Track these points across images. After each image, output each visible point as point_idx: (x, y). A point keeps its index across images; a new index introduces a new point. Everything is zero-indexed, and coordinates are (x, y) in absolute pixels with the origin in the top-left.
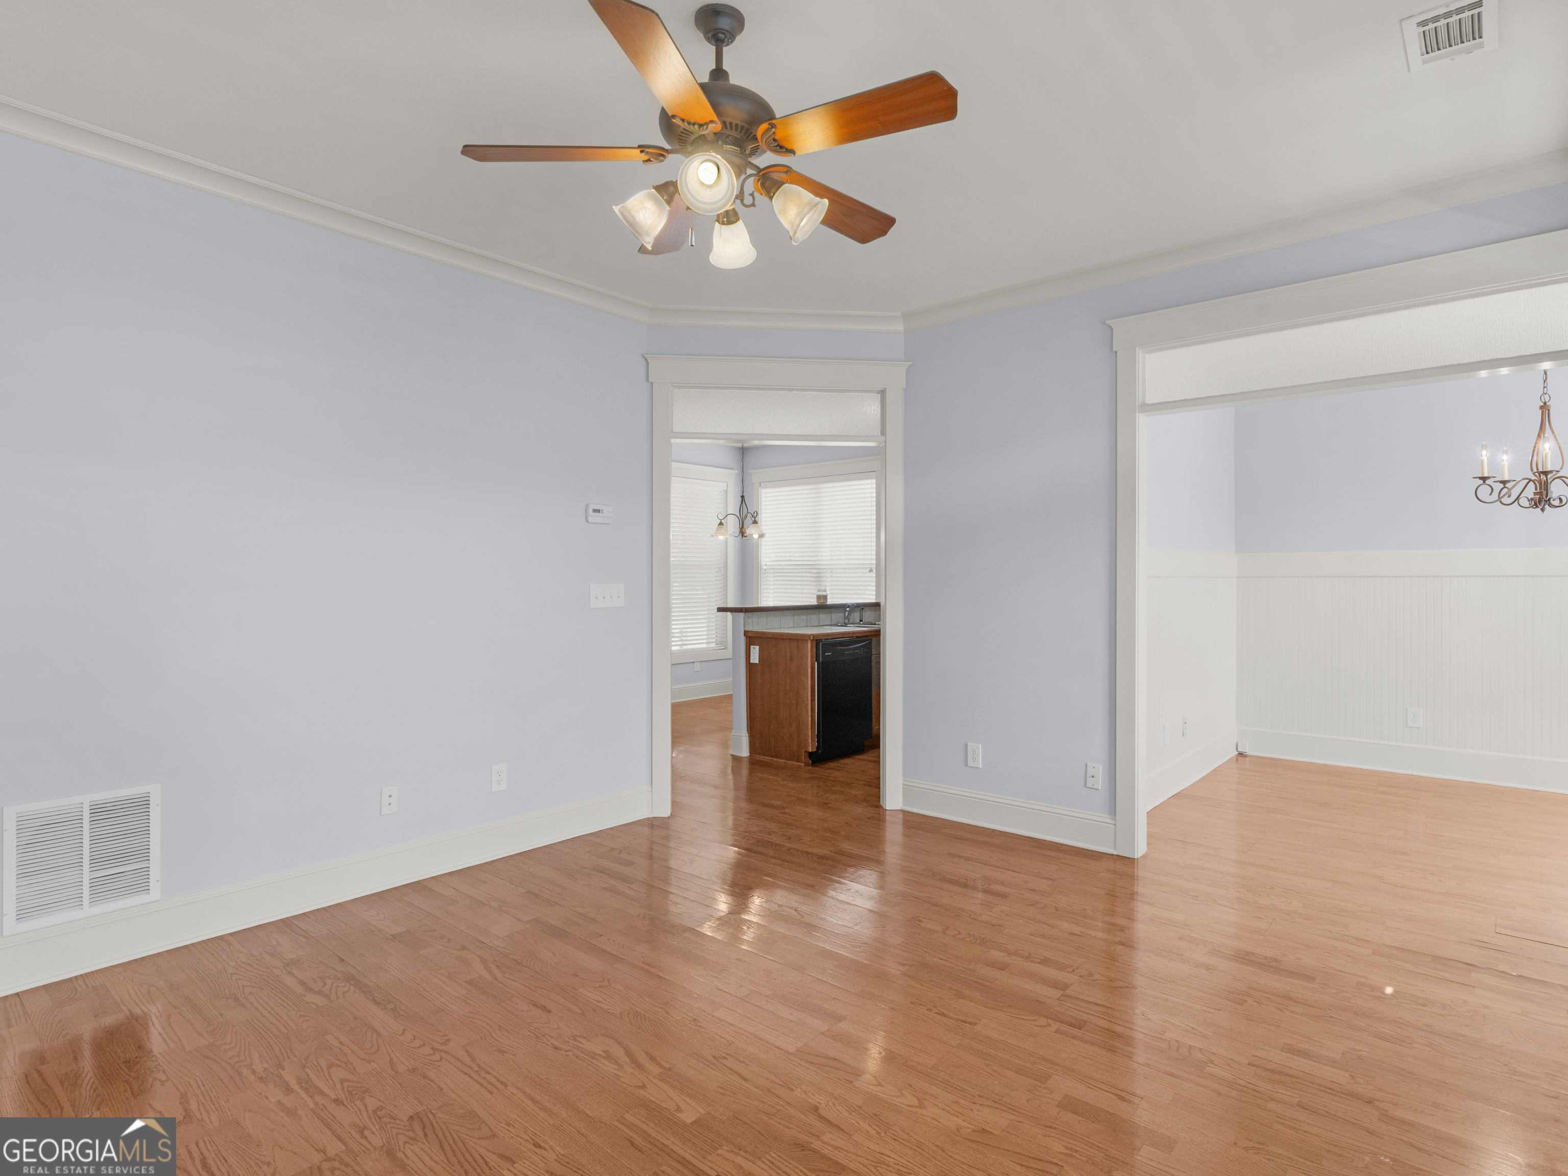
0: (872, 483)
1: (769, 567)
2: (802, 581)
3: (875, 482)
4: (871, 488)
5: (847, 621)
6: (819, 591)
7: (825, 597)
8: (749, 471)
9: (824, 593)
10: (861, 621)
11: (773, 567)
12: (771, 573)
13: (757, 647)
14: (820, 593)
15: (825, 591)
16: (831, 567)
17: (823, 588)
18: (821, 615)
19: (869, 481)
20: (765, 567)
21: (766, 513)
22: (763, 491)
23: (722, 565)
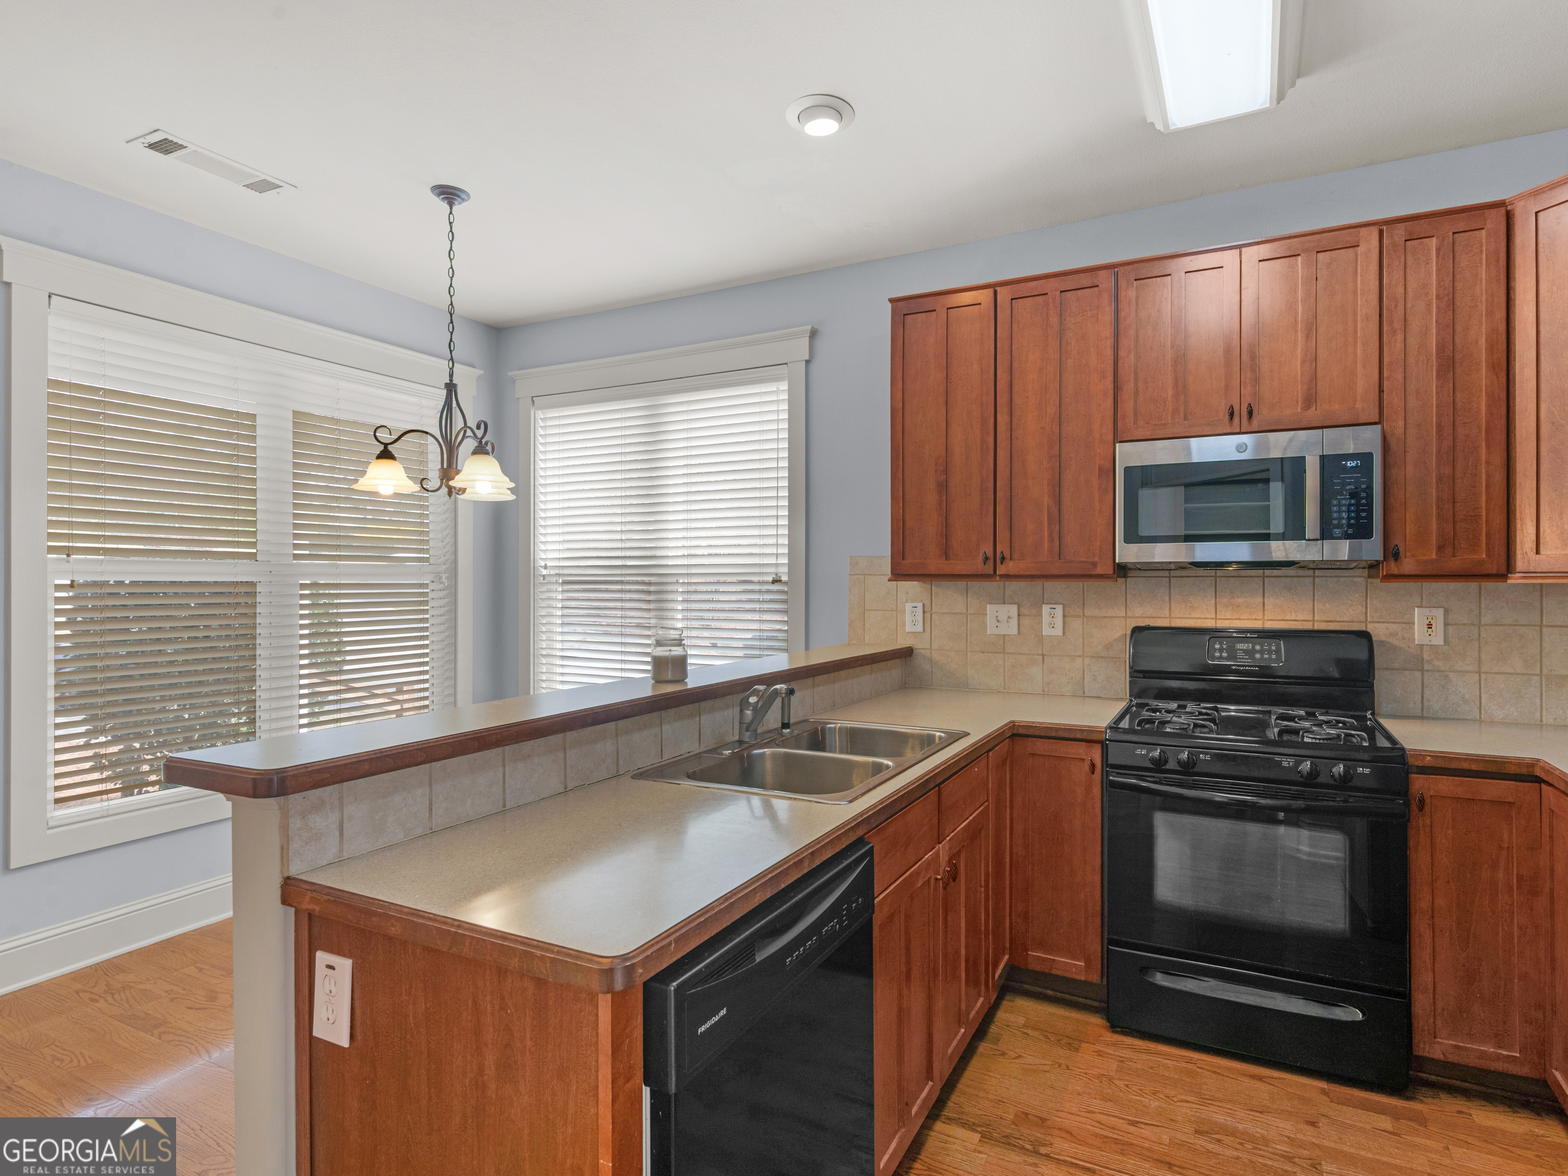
0: (777, 392)
1: (553, 572)
2: (621, 600)
3: (786, 388)
4: (777, 402)
5: (747, 736)
6: (659, 643)
7: (680, 663)
8: (510, 373)
9: (677, 651)
10: (785, 725)
11: (561, 572)
12: (557, 582)
13: (345, 965)
14: (661, 652)
15: (680, 645)
16: (685, 571)
17: (673, 634)
18: (666, 727)
19: (772, 387)
20: (544, 572)
21: (545, 460)
22: (540, 414)
23: (444, 567)
